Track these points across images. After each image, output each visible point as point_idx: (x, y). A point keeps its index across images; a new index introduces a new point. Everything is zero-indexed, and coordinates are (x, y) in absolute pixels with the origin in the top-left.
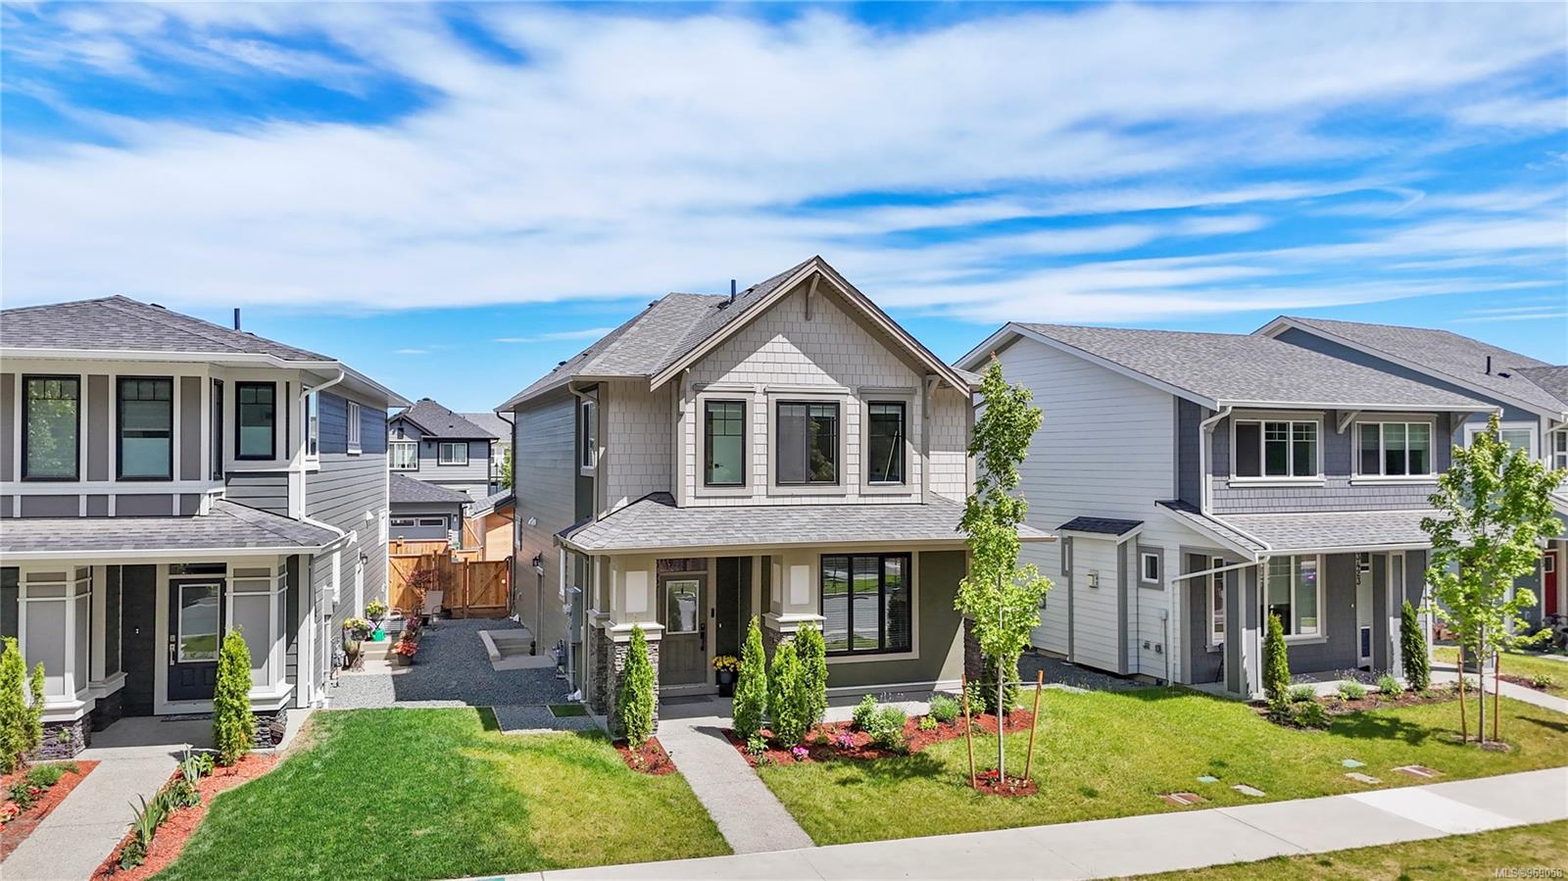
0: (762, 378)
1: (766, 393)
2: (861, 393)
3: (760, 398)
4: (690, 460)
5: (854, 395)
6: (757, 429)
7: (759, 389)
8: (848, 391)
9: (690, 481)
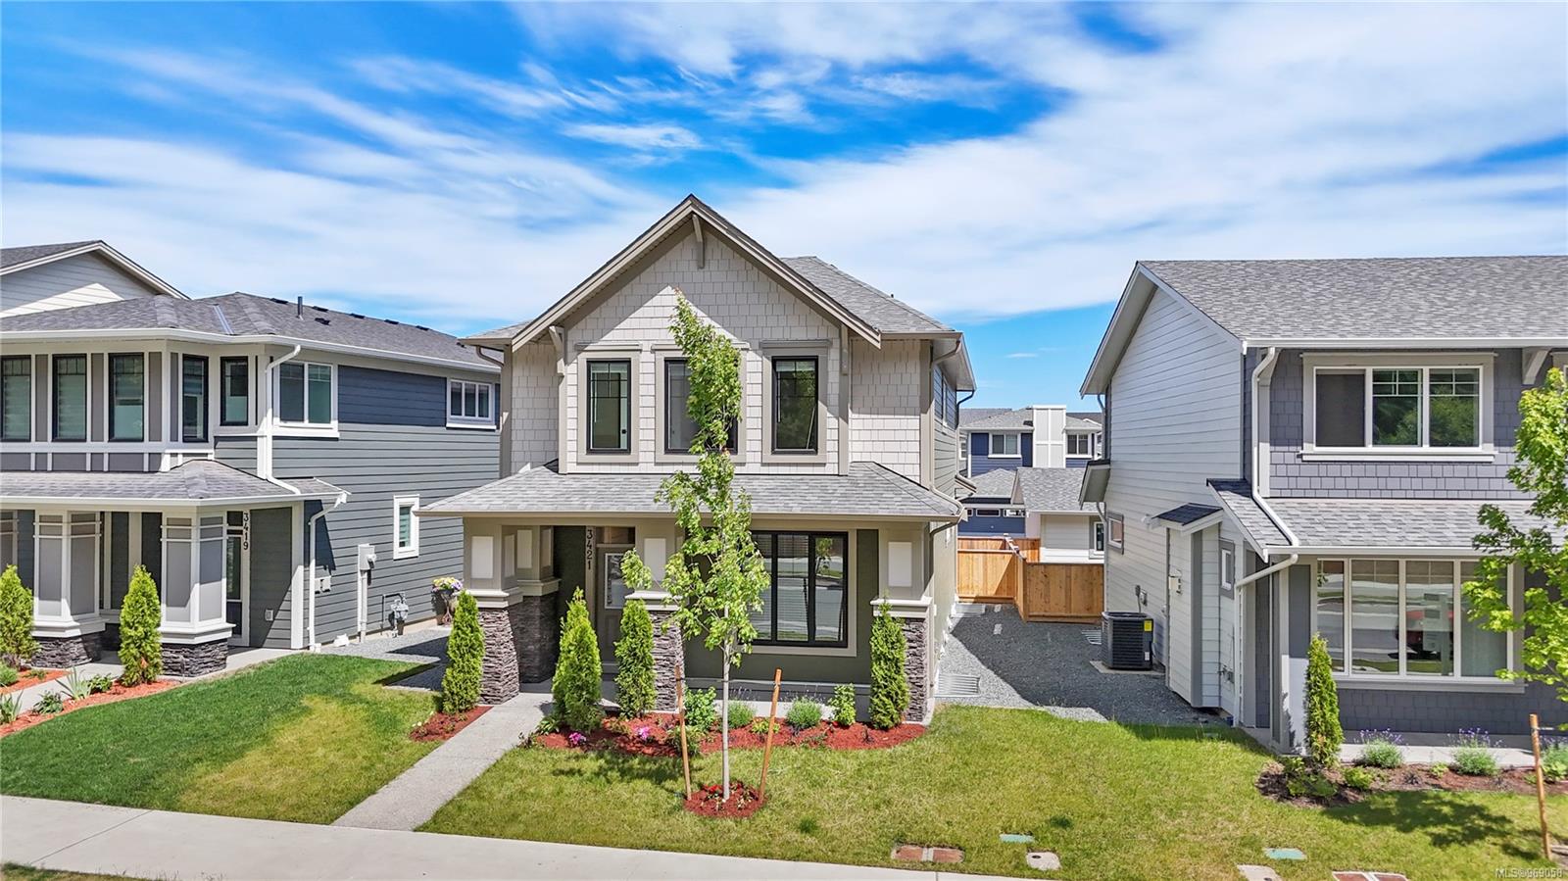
0: (650, 334)
1: (653, 351)
2: (764, 348)
3: (646, 356)
4: (572, 424)
5: (755, 351)
6: (643, 390)
7: (646, 346)
8: (748, 346)
9: (572, 446)
